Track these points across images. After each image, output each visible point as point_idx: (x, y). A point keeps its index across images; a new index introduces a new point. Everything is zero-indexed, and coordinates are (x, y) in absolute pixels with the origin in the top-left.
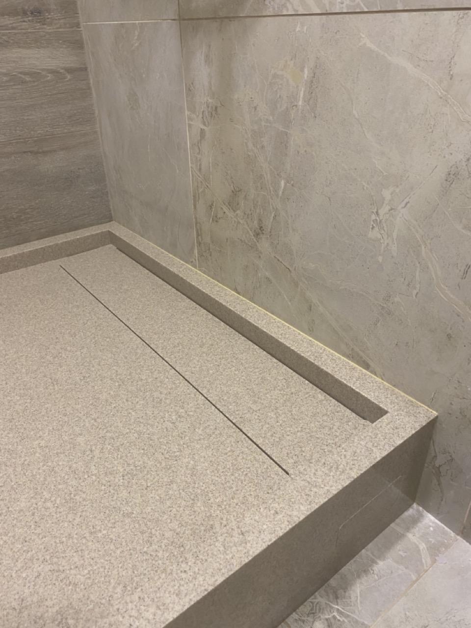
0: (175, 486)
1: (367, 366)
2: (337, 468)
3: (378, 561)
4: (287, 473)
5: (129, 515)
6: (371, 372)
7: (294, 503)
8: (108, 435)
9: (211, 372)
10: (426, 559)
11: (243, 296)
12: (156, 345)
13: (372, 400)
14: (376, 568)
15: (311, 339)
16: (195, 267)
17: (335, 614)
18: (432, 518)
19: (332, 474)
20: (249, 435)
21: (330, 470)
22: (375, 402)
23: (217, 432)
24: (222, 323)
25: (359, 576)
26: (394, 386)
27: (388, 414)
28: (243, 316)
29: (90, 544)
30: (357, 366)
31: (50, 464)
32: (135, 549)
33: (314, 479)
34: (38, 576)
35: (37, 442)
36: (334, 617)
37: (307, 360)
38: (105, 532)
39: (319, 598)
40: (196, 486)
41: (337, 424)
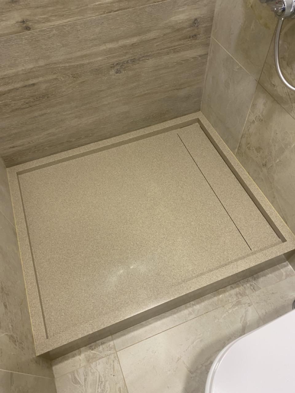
0: (219, 245)
1: (286, 223)
2: (266, 255)
3: (270, 274)
4: (251, 250)
5: (207, 250)
6: (287, 225)
7: (252, 262)
8: (200, 224)
9: (233, 207)
10: (284, 277)
11: (251, 177)
12: (215, 189)
13: (284, 235)
14: (268, 276)
15: (271, 205)
16: (234, 154)
17: (253, 283)
18: (291, 267)
19: (264, 256)
20: (242, 234)
21: (263, 255)
22: (284, 236)
23: (233, 231)
24: (240, 184)
25: (263, 277)
26: (293, 232)
27: (287, 242)
28: (249, 187)
29: (198, 255)
30: (283, 221)
31: (185, 229)
32: (209, 260)
33: (258, 257)
34: (186, 260)
35: (180, 221)
36: (253, 284)
37: (267, 214)
38: (201, 253)
39: (250, 279)
40: (225, 247)
41: (270, 238)
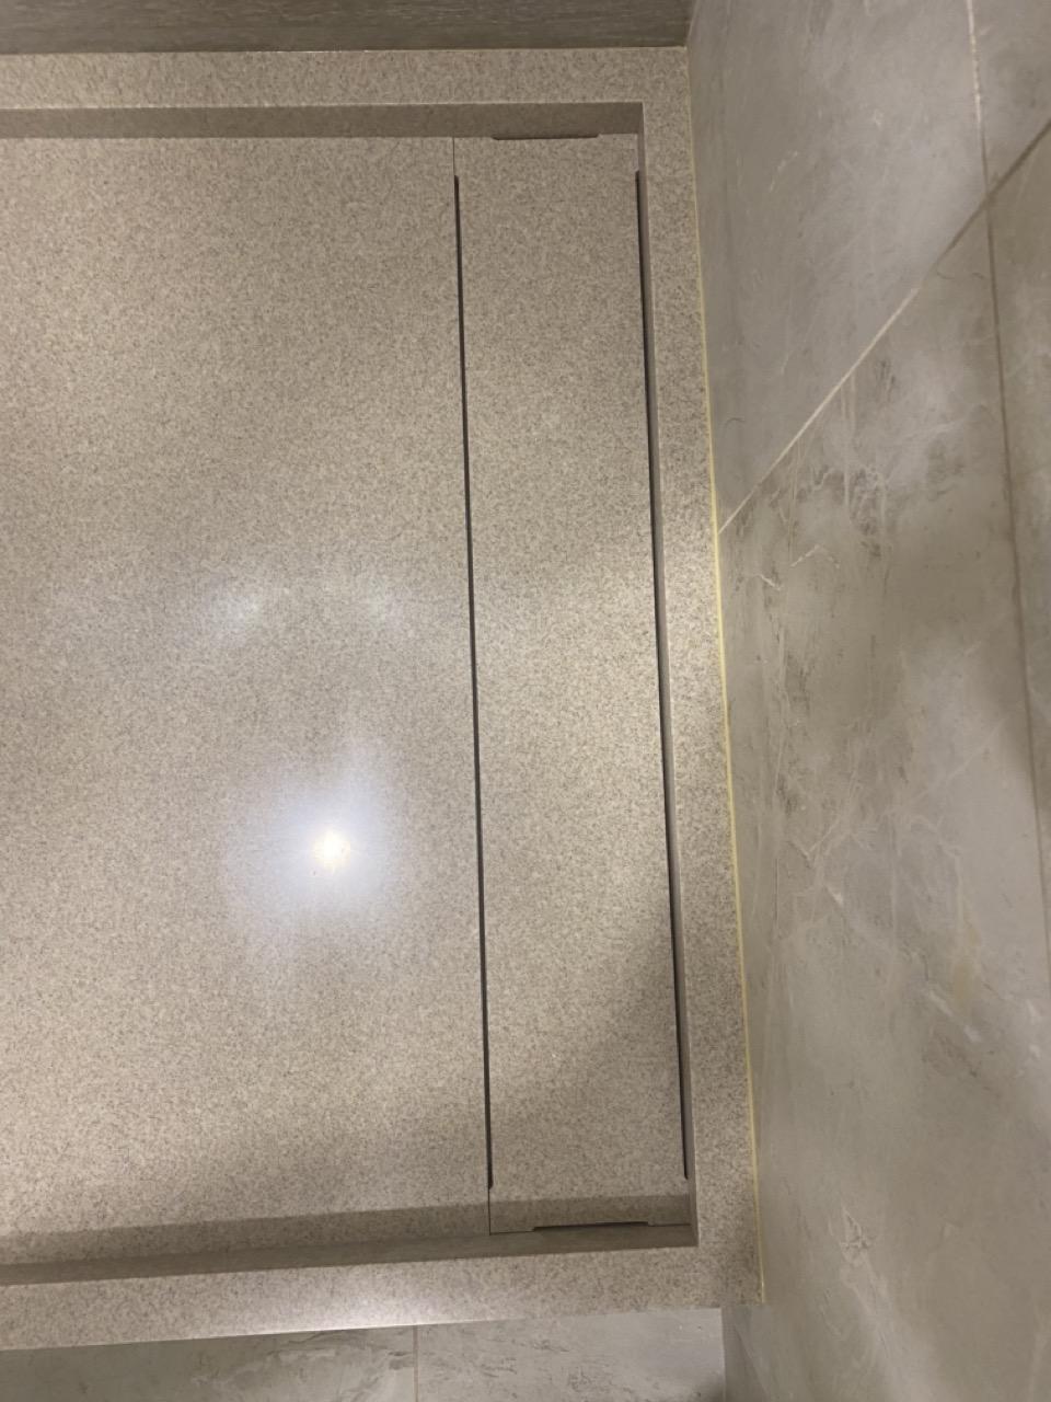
12: (491, 714)
16: (720, 526)
20: (491, 1074)
22: (700, 1212)
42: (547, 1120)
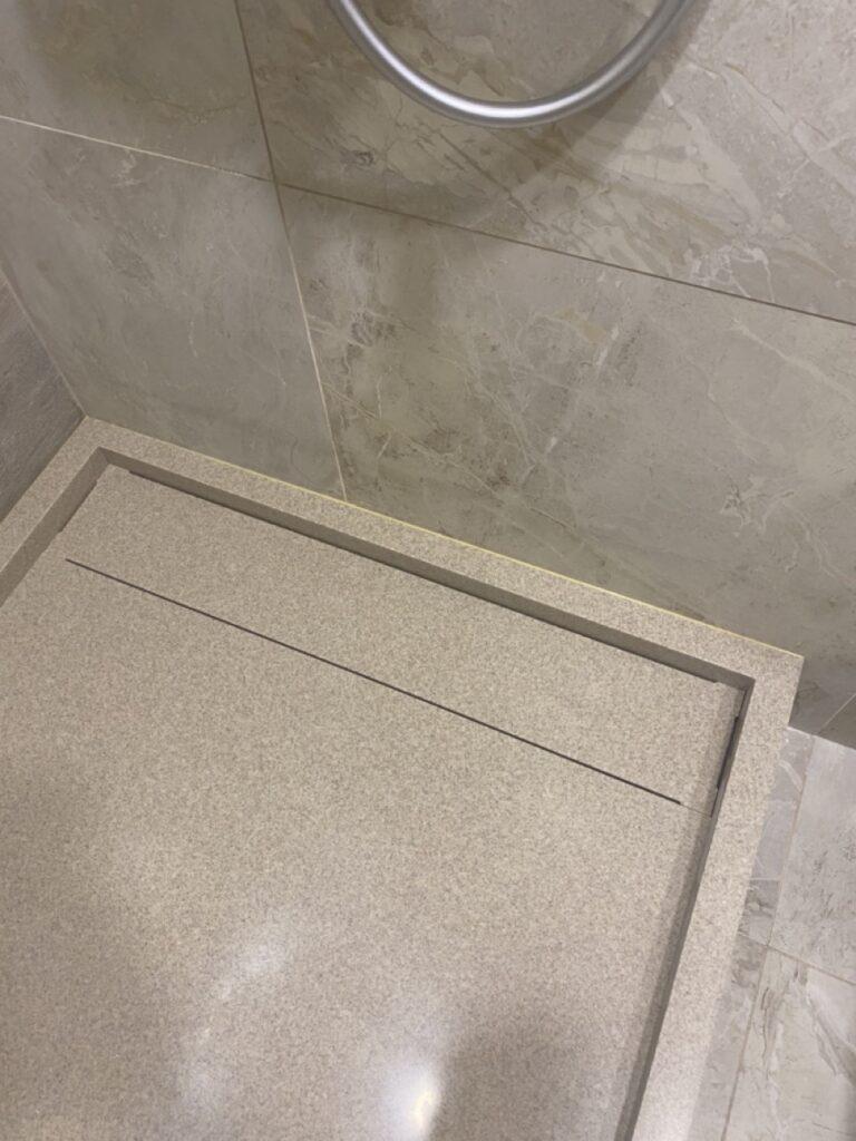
4: (678, 803)
9: (491, 689)
15: (603, 590)
16: (341, 498)
20: (605, 770)
22: (733, 669)
23: (569, 786)
24: (441, 587)
26: (743, 634)
27: (756, 684)
28: (487, 582)
30: (685, 618)
38: (551, 981)
42: (648, 748)
